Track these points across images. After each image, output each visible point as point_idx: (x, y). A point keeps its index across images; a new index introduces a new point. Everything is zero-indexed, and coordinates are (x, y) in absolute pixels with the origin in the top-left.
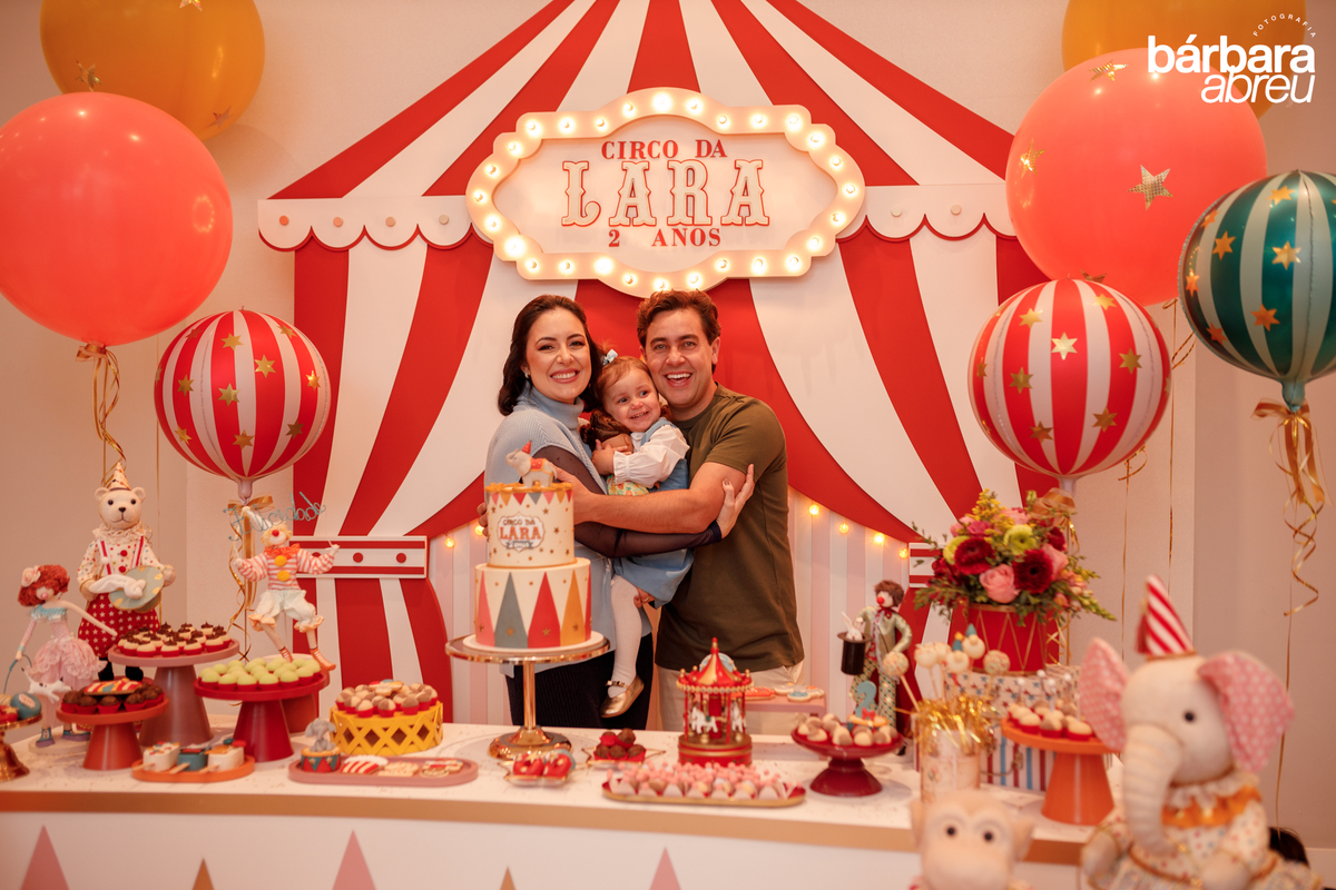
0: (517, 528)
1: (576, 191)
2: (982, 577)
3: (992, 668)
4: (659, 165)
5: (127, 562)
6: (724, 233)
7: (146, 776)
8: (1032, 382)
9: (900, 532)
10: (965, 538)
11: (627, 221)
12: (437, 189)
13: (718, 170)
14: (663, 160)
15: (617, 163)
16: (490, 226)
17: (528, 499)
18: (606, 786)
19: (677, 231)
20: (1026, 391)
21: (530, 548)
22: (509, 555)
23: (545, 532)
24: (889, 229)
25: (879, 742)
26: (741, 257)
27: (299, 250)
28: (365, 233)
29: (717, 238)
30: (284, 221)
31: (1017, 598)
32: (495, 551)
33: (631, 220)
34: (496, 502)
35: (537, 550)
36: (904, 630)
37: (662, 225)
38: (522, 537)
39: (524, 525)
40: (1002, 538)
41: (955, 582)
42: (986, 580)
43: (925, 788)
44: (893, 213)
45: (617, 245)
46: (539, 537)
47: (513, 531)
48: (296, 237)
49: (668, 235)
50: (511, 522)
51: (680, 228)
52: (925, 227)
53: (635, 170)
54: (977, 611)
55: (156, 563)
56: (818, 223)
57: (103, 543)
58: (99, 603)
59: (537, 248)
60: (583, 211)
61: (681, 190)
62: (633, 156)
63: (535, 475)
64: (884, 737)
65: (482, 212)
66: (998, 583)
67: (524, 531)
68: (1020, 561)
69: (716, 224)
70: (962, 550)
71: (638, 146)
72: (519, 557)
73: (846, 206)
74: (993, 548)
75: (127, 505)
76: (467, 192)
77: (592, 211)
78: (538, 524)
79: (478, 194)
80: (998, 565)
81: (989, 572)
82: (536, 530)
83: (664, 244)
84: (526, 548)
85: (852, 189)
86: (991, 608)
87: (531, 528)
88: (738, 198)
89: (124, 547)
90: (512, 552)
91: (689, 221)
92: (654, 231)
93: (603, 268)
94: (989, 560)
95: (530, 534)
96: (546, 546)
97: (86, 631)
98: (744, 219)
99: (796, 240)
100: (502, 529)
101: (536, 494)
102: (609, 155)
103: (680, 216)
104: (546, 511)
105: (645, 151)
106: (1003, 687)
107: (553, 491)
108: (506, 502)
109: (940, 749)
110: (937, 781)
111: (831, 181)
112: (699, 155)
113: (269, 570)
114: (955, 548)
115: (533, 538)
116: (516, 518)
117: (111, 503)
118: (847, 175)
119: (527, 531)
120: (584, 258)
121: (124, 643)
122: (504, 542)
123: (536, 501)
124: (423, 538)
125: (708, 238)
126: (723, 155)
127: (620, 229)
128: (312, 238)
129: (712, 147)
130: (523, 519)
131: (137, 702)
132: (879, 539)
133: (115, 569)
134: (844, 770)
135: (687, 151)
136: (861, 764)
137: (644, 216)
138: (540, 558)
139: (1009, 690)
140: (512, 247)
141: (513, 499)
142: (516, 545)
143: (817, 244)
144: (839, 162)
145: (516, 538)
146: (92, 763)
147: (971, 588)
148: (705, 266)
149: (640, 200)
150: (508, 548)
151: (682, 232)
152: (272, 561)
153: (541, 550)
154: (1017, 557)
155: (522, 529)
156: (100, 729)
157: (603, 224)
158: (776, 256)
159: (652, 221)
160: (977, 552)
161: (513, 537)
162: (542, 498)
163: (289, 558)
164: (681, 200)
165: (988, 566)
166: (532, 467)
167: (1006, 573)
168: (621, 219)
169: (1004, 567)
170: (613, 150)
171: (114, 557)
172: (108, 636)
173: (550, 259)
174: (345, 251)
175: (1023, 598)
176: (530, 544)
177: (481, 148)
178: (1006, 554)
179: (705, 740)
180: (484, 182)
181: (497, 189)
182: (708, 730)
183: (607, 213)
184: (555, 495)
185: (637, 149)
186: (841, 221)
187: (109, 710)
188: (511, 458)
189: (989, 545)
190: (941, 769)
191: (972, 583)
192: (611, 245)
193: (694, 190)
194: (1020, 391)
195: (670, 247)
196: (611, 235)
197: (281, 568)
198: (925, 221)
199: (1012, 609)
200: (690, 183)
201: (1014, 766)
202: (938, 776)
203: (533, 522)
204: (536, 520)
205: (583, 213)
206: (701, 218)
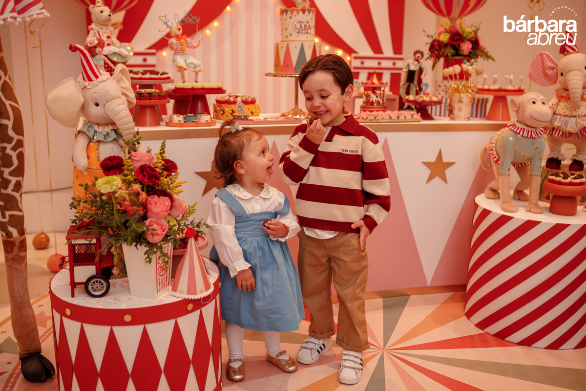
0: (303, 25)
2: (460, 46)
5: (111, 41)
21: (307, 33)
22: (298, 36)
23: (312, 27)
31: (471, 53)
32: (291, 35)
34: (292, 14)
38: (305, 29)
39: (305, 23)
40: (463, 32)
47: (301, 26)
50: (300, 22)
57: (98, 32)
68: (471, 40)
74: (463, 35)
78: (310, 23)
80: (466, 41)
82: (309, 26)
87: (307, 25)
89: (108, 34)
95: (307, 27)
100: (296, 26)
101: (309, 11)
104: (312, 18)
107: (314, 11)
108: (298, 14)
116: (302, 20)
117: (102, 12)
122: (297, 31)
133: (106, 44)
141: (301, 13)
142: (302, 32)
150: (298, 33)
152: (178, 42)
153: (310, 34)
160: (457, 37)
161: (301, 29)
162: (311, 13)
163: (185, 40)
165: (463, 42)
166: (303, 1)
167: (468, 44)
171: (104, 39)
176: (307, 31)
178: (467, 37)
191: (457, 48)
203: (308, 23)
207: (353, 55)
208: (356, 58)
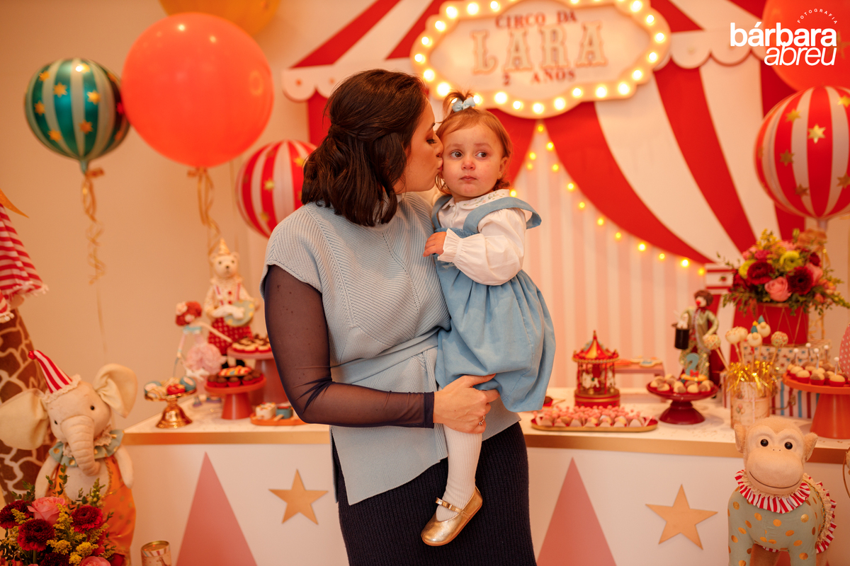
1: (480, 51)
2: (766, 286)
3: (777, 343)
4: (533, 30)
5: (232, 298)
6: (578, 72)
7: (260, 422)
8: (794, 159)
9: (699, 258)
10: (752, 262)
11: (514, 68)
12: (394, 55)
13: (571, 30)
14: (536, 27)
15: (506, 31)
16: (428, 76)
18: (534, 421)
19: (547, 72)
20: (790, 165)
24: (685, 61)
25: (703, 390)
26: (589, 87)
27: (309, 101)
29: (573, 75)
30: (299, 83)
31: (790, 298)
33: (517, 67)
36: (713, 321)
37: (537, 69)
40: (778, 260)
41: (748, 290)
42: (769, 287)
43: (734, 418)
44: (688, 51)
45: (509, 83)
48: (306, 93)
49: (542, 75)
51: (549, 70)
52: (711, 60)
53: (518, 33)
54: (763, 307)
55: (249, 298)
56: (640, 61)
57: (218, 288)
58: (218, 322)
60: (485, 63)
61: (549, 45)
62: (516, 26)
64: (706, 388)
65: (421, 68)
66: (777, 290)
68: (792, 274)
69: (573, 66)
70: (752, 269)
71: (519, 19)
73: (658, 48)
74: (773, 266)
75: (229, 263)
76: (411, 56)
77: (491, 63)
79: (419, 58)
80: (777, 277)
81: (771, 282)
83: (538, 81)
85: (661, 37)
86: (773, 305)
88: (587, 48)
89: (229, 289)
91: (553, 65)
92: (532, 74)
93: (501, 100)
94: (771, 275)
97: (213, 339)
98: (590, 62)
99: (625, 74)
102: (500, 25)
103: (549, 62)
105: (524, 21)
106: (781, 354)
109: (743, 394)
110: (742, 414)
111: (647, 32)
112: (559, 22)
114: (747, 268)
117: (220, 263)
118: (657, 28)
120: (488, 94)
121: (236, 346)
125: (567, 76)
126: (575, 20)
127: (510, 73)
128: (317, 93)
129: (567, 15)
131: (250, 380)
132: (685, 263)
133: (226, 302)
134: (680, 408)
135: (551, 20)
136: (691, 405)
137: (525, 63)
139: (785, 356)
140: (441, 90)
143: (638, 75)
144: (651, 19)
146: (226, 416)
147: (759, 293)
148: (566, 94)
149: (522, 54)
151: (550, 72)
154: (790, 272)
156: (229, 396)
157: (499, 72)
158: (612, 85)
159: (530, 67)
160: (762, 269)
164: (549, 52)
165: (771, 279)
167: (782, 283)
168: (511, 66)
169: (780, 279)
170: (503, 23)
171: (223, 295)
172: (225, 341)
175: (794, 298)
177: (419, 28)
178: (782, 270)
179: (591, 392)
180: (422, 49)
181: (430, 53)
182: (593, 386)
183: (501, 63)
187: (234, 385)
189: (770, 266)
190: (745, 406)
191: (760, 290)
192: (505, 84)
193: (556, 45)
194: (786, 164)
195: (542, 83)
196: (504, 77)
198: (711, 56)
199: (786, 305)
200: (554, 40)
201: (790, 404)
202: (742, 410)
205: (486, 65)
206: (562, 63)
207: (709, 266)
208: (710, 271)
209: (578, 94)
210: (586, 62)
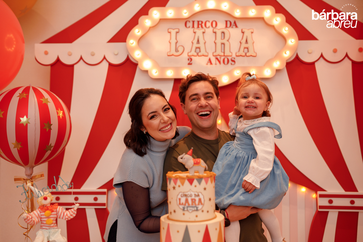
0: (190, 199)
1: (173, 41)
4: (209, 31)
6: (237, 59)
9: (313, 187)
11: (195, 54)
12: (113, 40)
13: (234, 33)
14: (211, 29)
15: (191, 30)
16: (137, 55)
17: (195, 182)
19: (217, 59)
21: (197, 210)
22: (184, 214)
23: (204, 201)
24: (306, 58)
26: (245, 69)
27: (52, 65)
28: (81, 58)
29: (234, 61)
30: (46, 53)
32: (175, 211)
33: (198, 54)
34: (175, 183)
35: (200, 211)
37: (211, 56)
38: (192, 204)
39: (193, 197)
44: (308, 52)
45: (191, 64)
46: (202, 204)
47: (187, 201)
48: (51, 60)
49: (213, 60)
50: (186, 195)
51: (218, 57)
52: (321, 58)
53: (199, 32)
56: (278, 56)
59: (156, 64)
61: (219, 41)
62: (198, 27)
63: (196, 168)
65: (133, 49)
67: (193, 201)
69: (234, 56)
71: (200, 23)
72: (190, 216)
73: (290, 48)
76: (127, 40)
77: (180, 49)
78: (201, 197)
79: (132, 42)
82: (200, 200)
83: (211, 64)
84: (195, 210)
85: (292, 41)
87: (197, 199)
88: (244, 45)
90: (186, 213)
91: (222, 54)
92: (207, 59)
93: (186, 74)
95: (197, 202)
96: (205, 209)
98: (246, 54)
99: (268, 63)
100: (180, 199)
101: (200, 179)
102: (188, 26)
103: (219, 52)
104: (205, 189)
105: (203, 25)
107: (208, 177)
108: (183, 184)
111: (284, 38)
112: (226, 27)
113: (41, 218)
115: (199, 204)
116: (189, 193)
118: (290, 35)
119: (195, 200)
120: (178, 69)
122: (181, 207)
123: (200, 183)
124: (105, 190)
125: (230, 62)
126: (236, 26)
127: (193, 57)
128: (58, 60)
129: (232, 23)
130: (193, 194)
132: (303, 189)
135: (221, 25)
137: (203, 52)
138: (202, 216)
140: (146, 64)
141: (187, 182)
142: (189, 209)
143: (277, 64)
144: (286, 30)
145: (189, 204)
148: (230, 73)
149: (201, 45)
150: (184, 209)
151: (219, 59)
152: (43, 213)
153: (203, 211)
155: (192, 200)
157: (185, 56)
158: (260, 69)
159: (206, 54)
161: (187, 205)
162: (203, 181)
163: (52, 211)
164: (219, 45)
166: (195, 164)
168: (193, 53)
170: (190, 24)
173: (163, 69)
174: (72, 66)
176: (197, 208)
177: (133, 22)
180: (134, 37)
181: (140, 40)
183: (187, 50)
184: (209, 180)
185: (200, 24)
186: (287, 55)
188: (182, 158)
192: (189, 64)
193: (224, 41)
195: (214, 65)
196: (189, 60)
197: (48, 217)
198: (322, 56)
200: (223, 38)
203: (198, 195)
204: (200, 194)
205: (177, 50)
206: (227, 53)
207: (320, 193)
208: (321, 196)
209: (237, 74)
210: (244, 54)
